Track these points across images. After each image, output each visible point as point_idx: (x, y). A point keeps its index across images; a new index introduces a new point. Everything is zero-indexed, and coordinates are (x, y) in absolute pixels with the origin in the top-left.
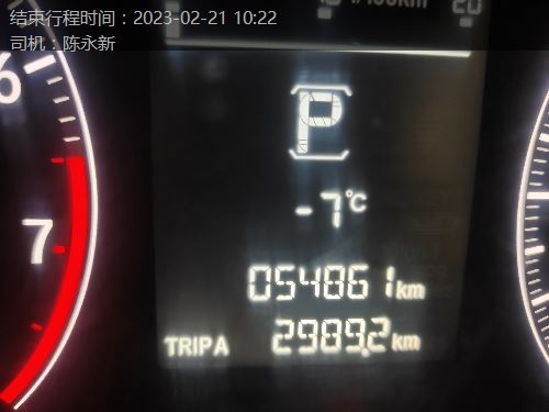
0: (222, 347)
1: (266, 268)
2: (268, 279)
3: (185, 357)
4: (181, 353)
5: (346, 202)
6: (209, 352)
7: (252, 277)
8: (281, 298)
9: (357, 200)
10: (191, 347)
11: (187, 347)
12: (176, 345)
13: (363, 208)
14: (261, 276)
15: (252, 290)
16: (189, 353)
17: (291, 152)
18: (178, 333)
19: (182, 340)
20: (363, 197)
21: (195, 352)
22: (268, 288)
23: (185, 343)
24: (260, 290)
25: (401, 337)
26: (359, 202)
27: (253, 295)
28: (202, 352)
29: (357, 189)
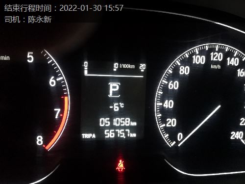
0: (94, 136)
2: (104, 121)
4: (85, 137)
5: (119, 105)
6: (91, 137)
8: (106, 125)
13: (123, 107)
14: (102, 120)
15: (100, 123)
16: (87, 137)
17: (109, 95)
18: (84, 133)
20: (123, 104)
22: (104, 123)
23: (86, 135)
24: (102, 124)
25: (132, 134)
26: (122, 105)
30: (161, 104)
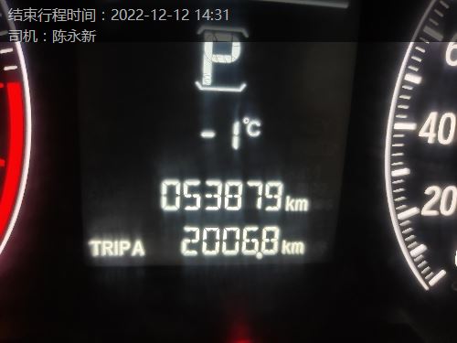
0: (139, 249)
1: (176, 183)
2: (178, 192)
3: (107, 258)
4: (104, 254)
5: (243, 128)
6: (128, 253)
7: (164, 190)
8: (188, 208)
9: (252, 126)
10: (113, 249)
11: (109, 248)
12: (100, 247)
13: (257, 134)
14: (171, 190)
15: (163, 200)
16: (111, 254)
17: (197, 83)
18: (101, 236)
19: (105, 242)
20: (258, 124)
21: (116, 253)
22: (178, 200)
23: (107, 245)
24: (171, 201)
25: (289, 244)
26: (255, 128)
27: (165, 205)
28: (122, 253)
29: (253, 117)
30: (411, 126)
